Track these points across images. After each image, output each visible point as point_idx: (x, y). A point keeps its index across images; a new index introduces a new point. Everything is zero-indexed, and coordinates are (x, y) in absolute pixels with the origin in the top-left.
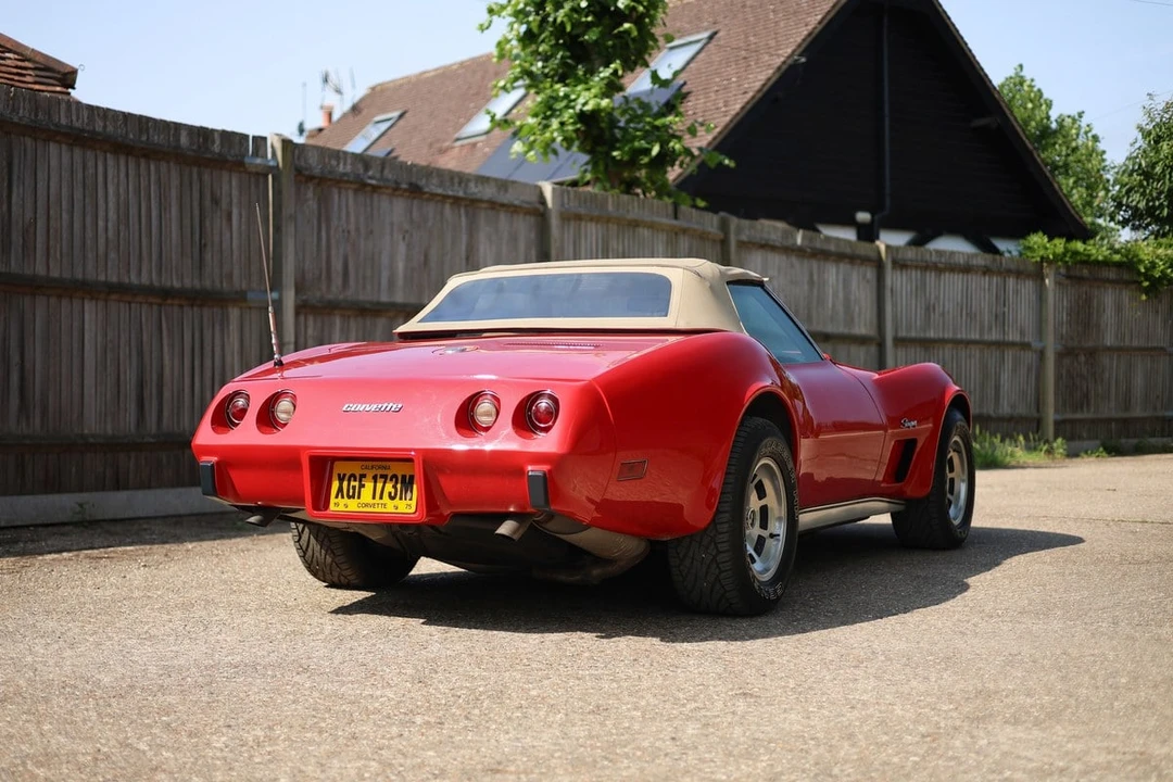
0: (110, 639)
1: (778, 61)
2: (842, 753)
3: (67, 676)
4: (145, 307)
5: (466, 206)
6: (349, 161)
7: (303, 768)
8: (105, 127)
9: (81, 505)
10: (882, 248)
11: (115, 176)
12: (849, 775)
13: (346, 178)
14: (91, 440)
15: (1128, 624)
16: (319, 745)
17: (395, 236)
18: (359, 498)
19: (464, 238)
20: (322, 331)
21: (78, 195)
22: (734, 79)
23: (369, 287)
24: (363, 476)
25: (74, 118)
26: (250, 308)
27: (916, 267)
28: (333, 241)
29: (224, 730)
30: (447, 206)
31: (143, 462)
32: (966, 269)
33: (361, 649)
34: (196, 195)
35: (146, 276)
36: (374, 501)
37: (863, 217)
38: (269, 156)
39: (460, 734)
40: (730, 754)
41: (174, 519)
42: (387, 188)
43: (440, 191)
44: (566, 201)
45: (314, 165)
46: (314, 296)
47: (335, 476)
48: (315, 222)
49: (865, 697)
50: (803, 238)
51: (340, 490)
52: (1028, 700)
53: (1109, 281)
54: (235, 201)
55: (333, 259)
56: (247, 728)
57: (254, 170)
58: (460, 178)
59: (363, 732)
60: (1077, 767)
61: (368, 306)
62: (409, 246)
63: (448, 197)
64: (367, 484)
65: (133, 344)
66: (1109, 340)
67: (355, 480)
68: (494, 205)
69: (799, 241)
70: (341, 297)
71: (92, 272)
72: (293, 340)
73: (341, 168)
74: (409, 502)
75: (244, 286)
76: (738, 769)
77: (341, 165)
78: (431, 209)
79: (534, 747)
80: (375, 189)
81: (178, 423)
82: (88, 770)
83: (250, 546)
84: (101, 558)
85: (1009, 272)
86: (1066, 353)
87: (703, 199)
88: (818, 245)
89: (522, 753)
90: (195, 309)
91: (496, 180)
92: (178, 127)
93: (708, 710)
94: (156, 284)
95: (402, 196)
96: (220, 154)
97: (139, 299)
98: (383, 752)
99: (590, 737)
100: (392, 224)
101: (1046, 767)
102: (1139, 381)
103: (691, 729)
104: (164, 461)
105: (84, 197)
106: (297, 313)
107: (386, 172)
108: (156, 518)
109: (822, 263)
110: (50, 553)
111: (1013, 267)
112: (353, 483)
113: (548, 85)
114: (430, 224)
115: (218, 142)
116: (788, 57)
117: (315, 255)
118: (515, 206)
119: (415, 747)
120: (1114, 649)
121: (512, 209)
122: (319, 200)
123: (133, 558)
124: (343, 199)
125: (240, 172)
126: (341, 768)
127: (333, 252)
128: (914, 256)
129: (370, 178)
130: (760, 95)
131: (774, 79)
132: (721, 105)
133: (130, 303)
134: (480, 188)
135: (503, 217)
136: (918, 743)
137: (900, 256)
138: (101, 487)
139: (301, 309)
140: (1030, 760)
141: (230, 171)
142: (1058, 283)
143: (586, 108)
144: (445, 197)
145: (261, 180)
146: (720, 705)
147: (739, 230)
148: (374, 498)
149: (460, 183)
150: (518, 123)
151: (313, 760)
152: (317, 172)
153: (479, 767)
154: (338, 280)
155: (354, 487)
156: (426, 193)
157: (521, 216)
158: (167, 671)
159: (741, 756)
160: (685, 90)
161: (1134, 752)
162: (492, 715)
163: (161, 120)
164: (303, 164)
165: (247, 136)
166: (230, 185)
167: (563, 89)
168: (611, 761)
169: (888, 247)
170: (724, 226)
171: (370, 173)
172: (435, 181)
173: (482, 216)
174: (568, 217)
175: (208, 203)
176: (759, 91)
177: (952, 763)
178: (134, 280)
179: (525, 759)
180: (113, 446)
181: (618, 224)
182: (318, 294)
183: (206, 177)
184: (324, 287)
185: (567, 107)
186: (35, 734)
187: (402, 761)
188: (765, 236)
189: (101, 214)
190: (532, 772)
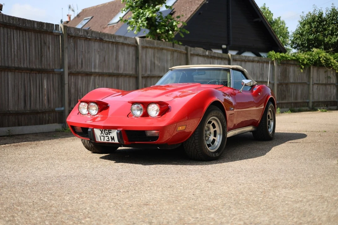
0: (28, 169)
1: (200, 3)
2: (241, 198)
3: (18, 180)
4: (26, 74)
5: (115, 44)
6: (82, 32)
7: (93, 205)
8: (13, 22)
9: (9, 131)
10: (230, 55)
11: (16, 36)
12: (244, 204)
13: (81, 36)
14: (11, 112)
15: (309, 160)
16: (95, 198)
17: (96, 52)
19: (115, 53)
20: (76, 80)
21: (6, 42)
22: (188, 8)
23: (88, 67)
25: (4, 20)
26: (55, 74)
27: (239, 61)
28: (78, 54)
29: (68, 195)
30: (110, 44)
31: (26, 118)
32: (253, 61)
33: (100, 171)
34: (39, 42)
35: (25, 65)
37: (224, 46)
38: (60, 30)
39: (134, 194)
40: (210, 199)
41: (35, 134)
42: (93, 39)
43: (108, 40)
44: (143, 43)
45: (72, 33)
46: (73, 70)
48: (73, 49)
49: (243, 182)
50: (208, 53)
52: (287, 182)
53: (291, 64)
54: (50, 43)
55: (79, 60)
56: (74, 194)
57: (56, 34)
58: (114, 36)
59: (107, 194)
60: (305, 200)
61: (88, 73)
62: (99, 56)
63: (110, 42)
65: (22, 84)
66: (292, 81)
68: (123, 44)
69: (207, 53)
70: (81, 70)
71: (10, 64)
72: (67, 83)
73: (80, 34)
75: (53, 68)
76: (213, 202)
77: (80, 33)
78: (105, 45)
79: (155, 198)
80: (90, 39)
81: (36, 106)
82: (32, 207)
83: (59, 142)
84: (18, 146)
85: (264, 62)
86: (280, 84)
87: (181, 42)
88: (212, 55)
89: (152, 199)
90: (40, 74)
91: (124, 37)
92: (34, 22)
93: (201, 186)
94: (29, 67)
95: (97, 41)
96: (46, 30)
97: (24, 71)
98: (114, 200)
99: (170, 194)
100: (95, 50)
101: (297, 200)
102: (299, 92)
103: (198, 192)
104: (32, 118)
105: (8, 42)
106: (69, 75)
107: (93, 34)
108: (30, 134)
109: (213, 60)
110: (3, 144)
111: (265, 60)
113: (137, 9)
114: (105, 49)
115: (45, 26)
116: (203, 2)
117: (73, 58)
118: (129, 44)
119: (122, 198)
120: (307, 167)
121: (128, 45)
122: (74, 42)
123: (27, 146)
124: (81, 42)
125: (52, 35)
126: (103, 205)
127: (78, 57)
128: (238, 58)
129: (88, 36)
130: (195, 12)
131: (199, 8)
132: (184, 15)
133: (21, 73)
134: (119, 39)
135: (126, 47)
136: (260, 194)
137: (235, 57)
138: (14, 125)
139: (70, 74)
140: (292, 198)
141: (49, 34)
142: (278, 65)
143: (149, 16)
144: (109, 42)
145: (58, 37)
146: (204, 185)
147: (191, 50)
149: (114, 38)
150: (129, 21)
151: (95, 203)
152: (73, 34)
153: (142, 203)
154: (80, 66)
156: (104, 41)
157: (131, 47)
158: (47, 178)
159: (213, 199)
160: (174, 11)
161: (319, 195)
162: (141, 189)
163: (29, 20)
164: (69, 32)
165: (54, 24)
166: (49, 39)
167: (142, 11)
168: (178, 201)
169: (231, 55)
170: (187, 49)
171: (88, 35)
172: (106, 37)
173: (120, 47)
174: (143, 47)
175: (43, 44)
176: (195, 11)
177: (271, 200)
178: (22, 66)
179: (154, 201)
180: (17, 114)
181: (158, 49)
182: (74, 70)
183: (42, 36)
184: (76, 68)
185: (143, 16)
186: (14, 197)
187: (120, 202)
188: (198, 52)
189: (13, 47)
190: (157, 205)
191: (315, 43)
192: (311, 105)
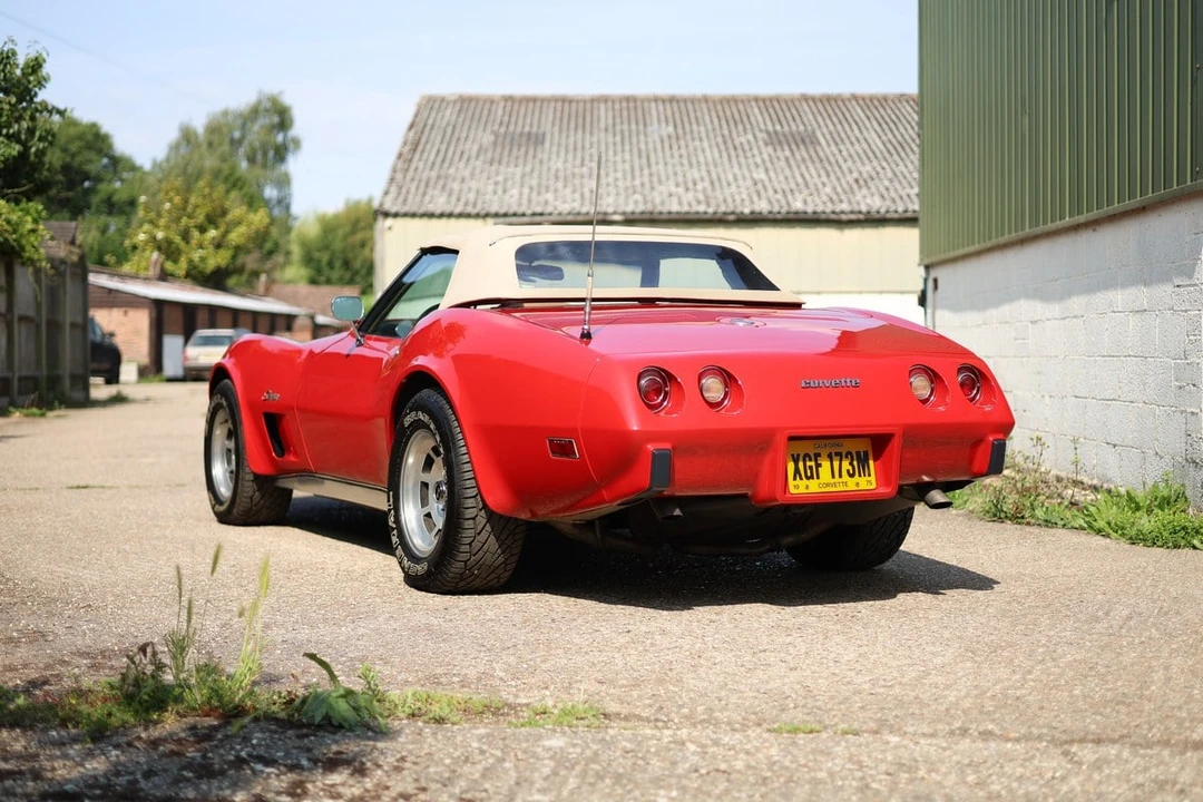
18: (818, 478)
24: (817, 455)
36: (834, 480)
47: (789, 457)
51: (797, 471)
64: (823, 463)
67: (810, 460)
74: (869, 479)
112: (808, 464)
148: (833, 477)
155: (811, 468)
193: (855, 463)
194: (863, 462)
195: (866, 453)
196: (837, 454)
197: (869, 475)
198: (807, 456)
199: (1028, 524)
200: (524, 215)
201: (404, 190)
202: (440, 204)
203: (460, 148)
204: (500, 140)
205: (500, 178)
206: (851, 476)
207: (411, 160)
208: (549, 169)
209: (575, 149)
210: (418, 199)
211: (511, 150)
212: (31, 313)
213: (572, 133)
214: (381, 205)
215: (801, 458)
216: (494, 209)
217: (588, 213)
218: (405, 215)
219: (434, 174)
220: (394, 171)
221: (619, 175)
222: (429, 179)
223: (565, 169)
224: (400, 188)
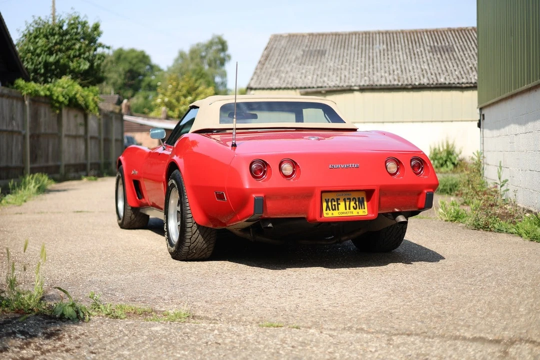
18: (338, 210)
24: (338, 199)
36: (346, 211)
47: (324, 200)
51: (327, 207)
64: (341, 203)
66: (43, 131)
67: (335, 202)
85: (14, 97)
86: (32, 136)
102: (50, 149)
112: (333, 203)
142: (30, 104)
148: (346, 209)
155: (335, 205)
191: (56, 69)
192: (62, 170)
193: (357, 203)
194: (361, 202)
195: (363, 198)
196: (348, 199)
197: (364, 209)
198: (333, 200)
199: (491, 231)
200: (313, 88)
201: (260, 78)
202: (276, 83)
203: (287, 58)
204: (306, 54)
205: (304, 71)
206: (355, 209)
207: (264, 64)
208: (326, 66)
209: (339, 57)
210: (266, 81)
211: (310, 58)
212: (96, 135)
213: (339, 49)
214: (249, 84)
215: (330, 200)
216: (300, 85)
217: (343, 86)
218: (260, 89)
219: (274, 70)
220: (256, 69)
221: (359, 68)
222: (272, 72)
223: (334, 66)
224: (258, 76)
